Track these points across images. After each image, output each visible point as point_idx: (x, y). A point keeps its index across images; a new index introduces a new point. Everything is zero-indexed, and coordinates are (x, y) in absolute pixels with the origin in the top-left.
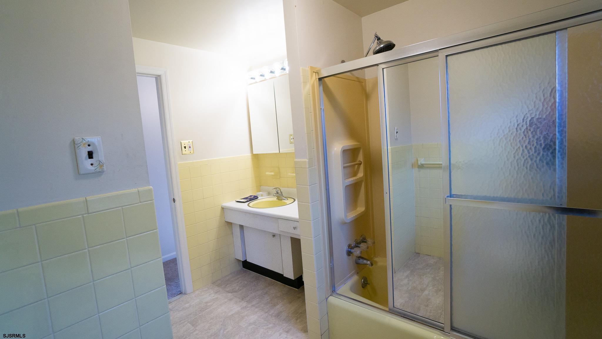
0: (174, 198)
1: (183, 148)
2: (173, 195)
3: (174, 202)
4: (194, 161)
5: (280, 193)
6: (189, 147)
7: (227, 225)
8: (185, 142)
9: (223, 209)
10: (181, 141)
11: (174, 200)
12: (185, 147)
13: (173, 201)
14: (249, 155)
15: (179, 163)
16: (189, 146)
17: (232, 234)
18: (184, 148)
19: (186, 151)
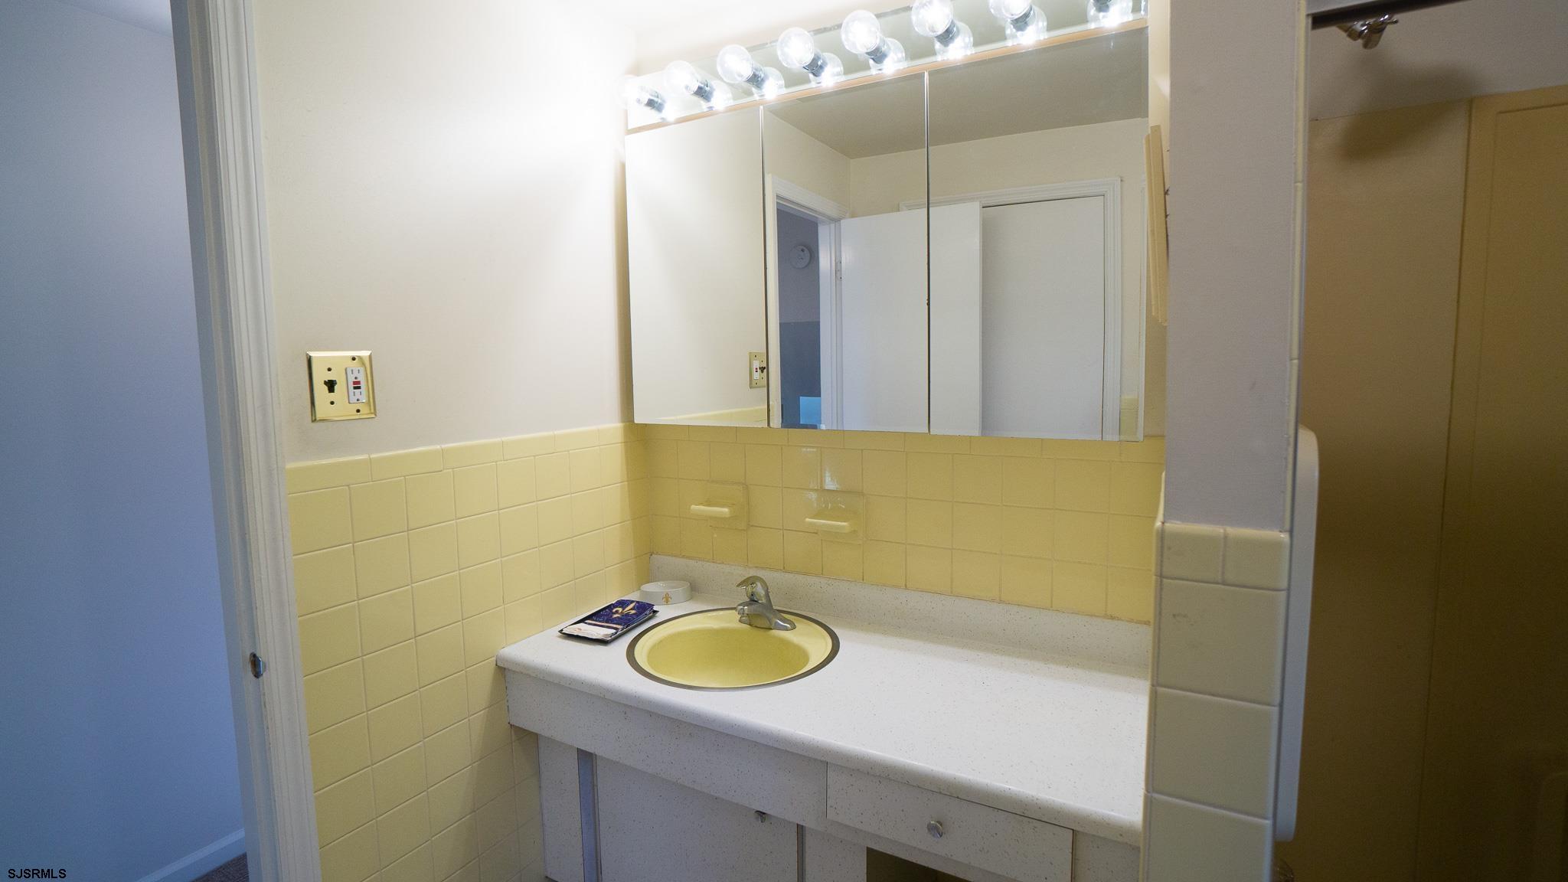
0: (254, 656)
1: (321, 389)
2: (253, 635)
3: (257, 675)
4: (373, 456)
5: (764, 601)
6: (351, 386)
7: (518, 740)
8: (329, 359)
9: (504, 672)
10: (312, 354)
11: (255, 661)
12: (331, 385)
13: (249, 667)
14: (613, 425)
15: (290, 466)
16: (351, 379)
17: (538, 773)
18: (326, 388)
19: (334, 407)
